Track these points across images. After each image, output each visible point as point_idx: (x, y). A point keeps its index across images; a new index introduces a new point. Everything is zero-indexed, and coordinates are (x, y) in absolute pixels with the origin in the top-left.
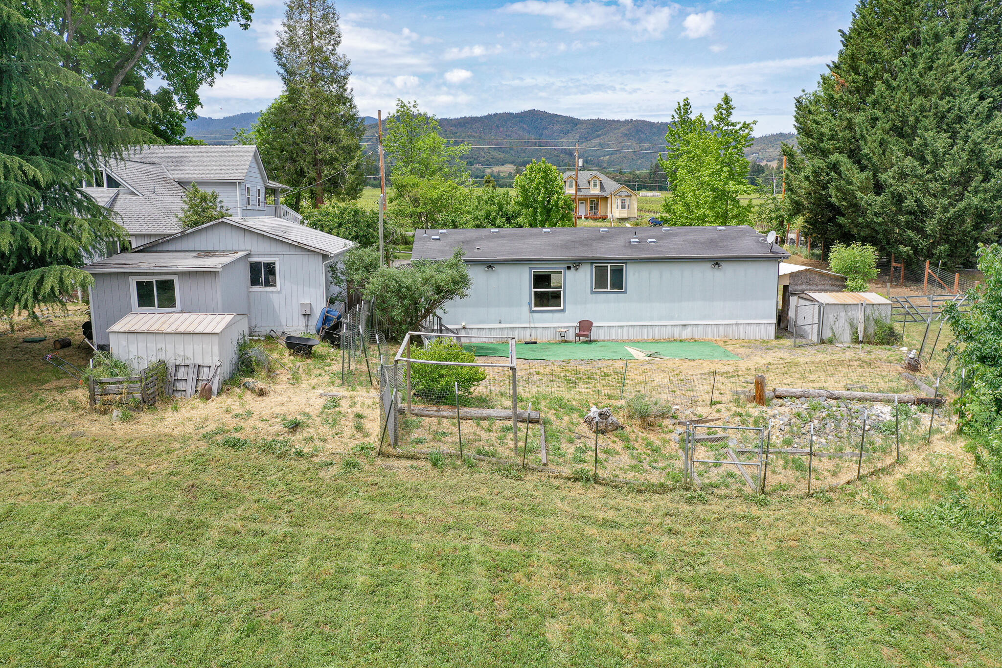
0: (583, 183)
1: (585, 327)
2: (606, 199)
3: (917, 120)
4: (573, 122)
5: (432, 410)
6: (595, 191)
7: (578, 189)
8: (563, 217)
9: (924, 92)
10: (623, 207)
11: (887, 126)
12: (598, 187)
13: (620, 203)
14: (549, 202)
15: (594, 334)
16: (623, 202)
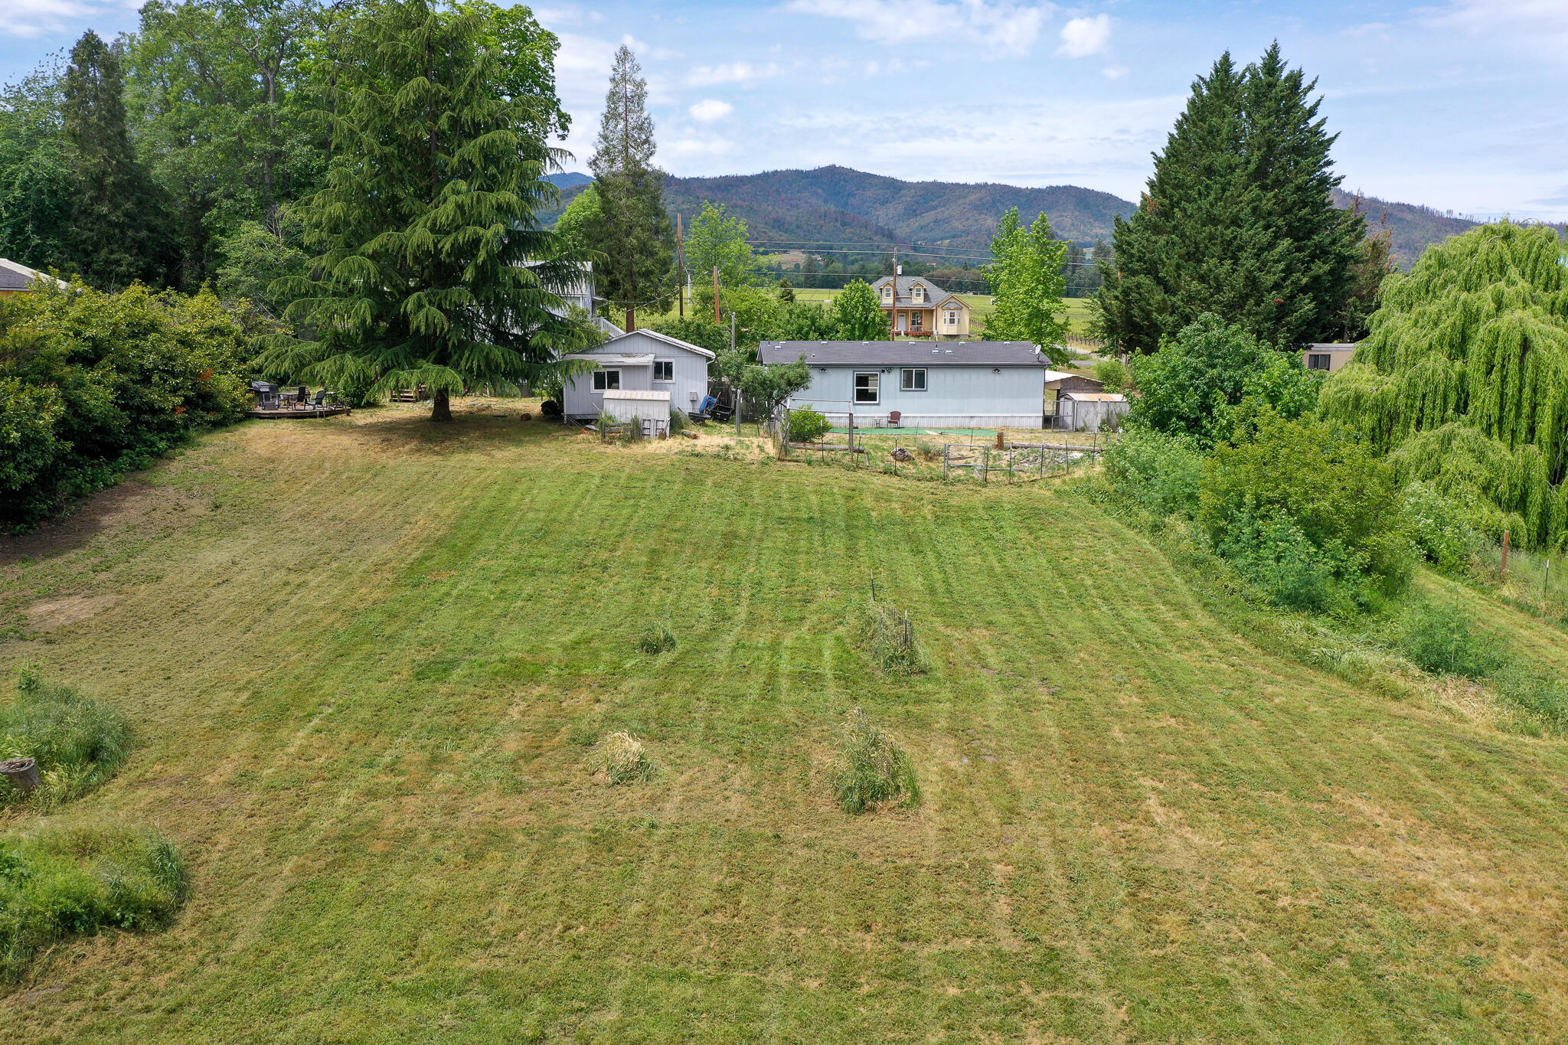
0: (903, 293)
1: (895, 417)
2: (931, 312)
3: (1207, 248)
4: (893, 187)
5: (801, 445)
6: (918, 301)
7: (897, 298)
8: (878, 333)
9: (1213, 220)
10: (952, 321)
11: (1183, 251)
12: (922, 296)
13: (948, 317)
14: (866, 318)
15: (902, 422)
16: (952, 315)
